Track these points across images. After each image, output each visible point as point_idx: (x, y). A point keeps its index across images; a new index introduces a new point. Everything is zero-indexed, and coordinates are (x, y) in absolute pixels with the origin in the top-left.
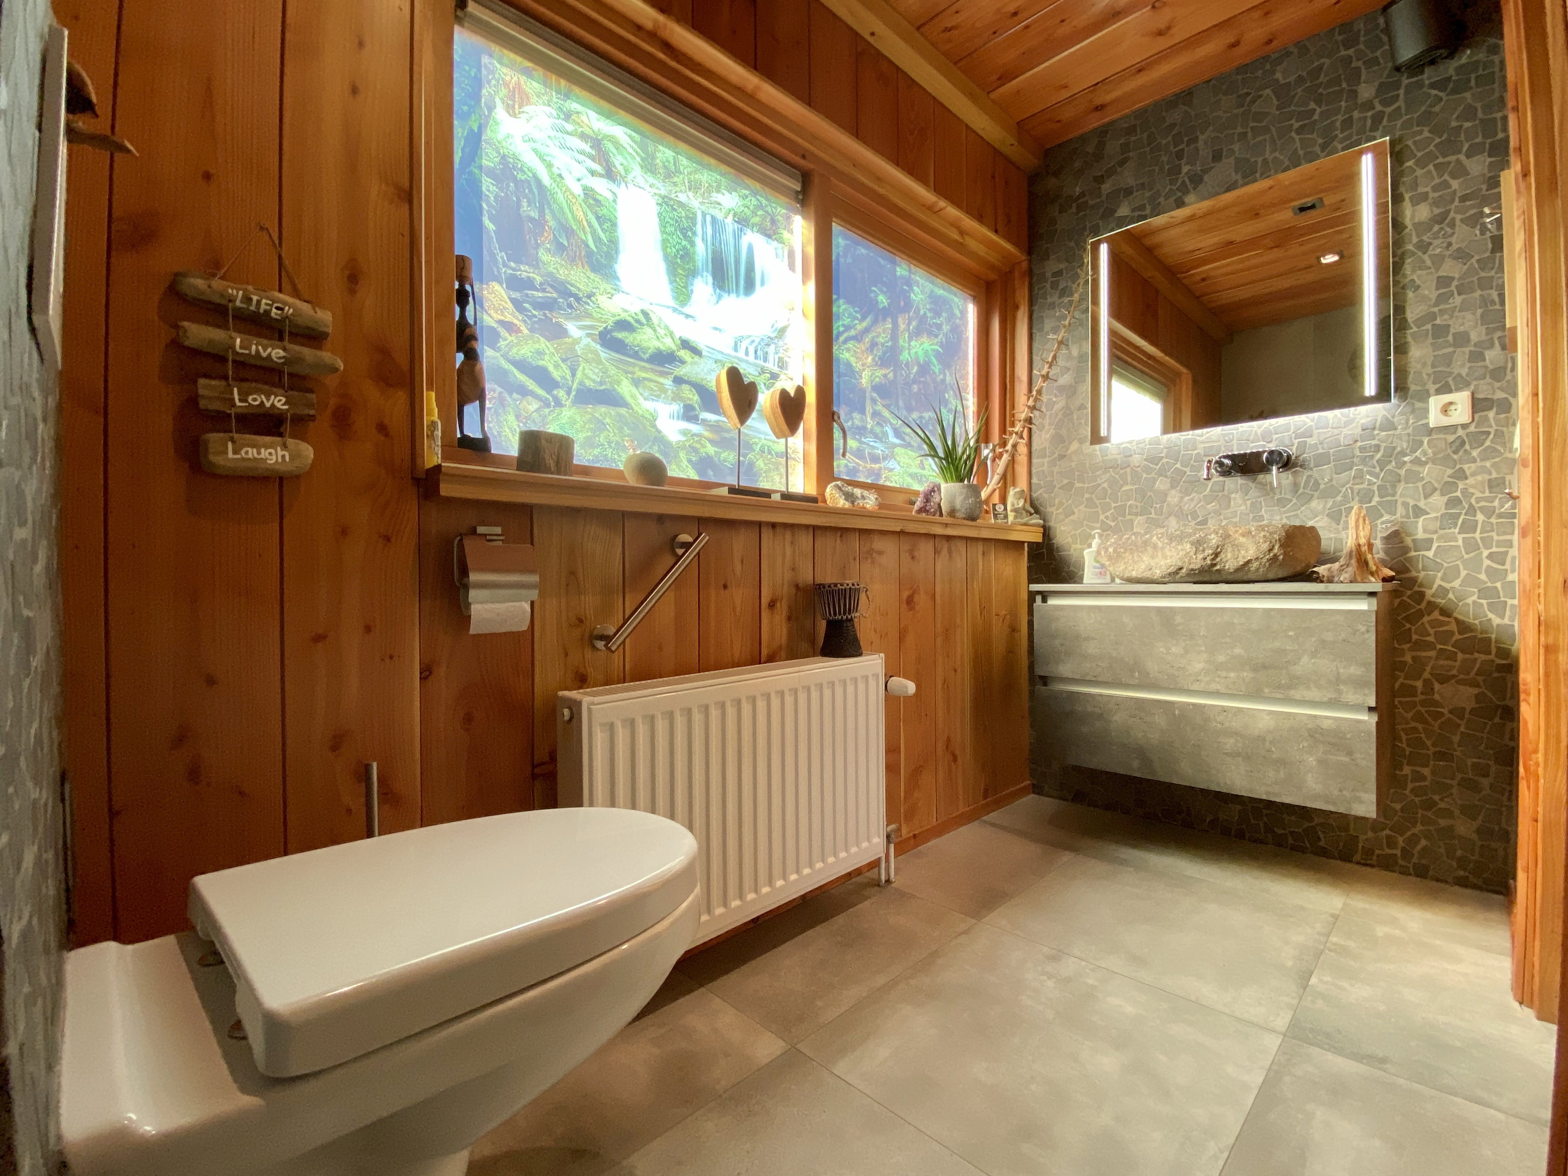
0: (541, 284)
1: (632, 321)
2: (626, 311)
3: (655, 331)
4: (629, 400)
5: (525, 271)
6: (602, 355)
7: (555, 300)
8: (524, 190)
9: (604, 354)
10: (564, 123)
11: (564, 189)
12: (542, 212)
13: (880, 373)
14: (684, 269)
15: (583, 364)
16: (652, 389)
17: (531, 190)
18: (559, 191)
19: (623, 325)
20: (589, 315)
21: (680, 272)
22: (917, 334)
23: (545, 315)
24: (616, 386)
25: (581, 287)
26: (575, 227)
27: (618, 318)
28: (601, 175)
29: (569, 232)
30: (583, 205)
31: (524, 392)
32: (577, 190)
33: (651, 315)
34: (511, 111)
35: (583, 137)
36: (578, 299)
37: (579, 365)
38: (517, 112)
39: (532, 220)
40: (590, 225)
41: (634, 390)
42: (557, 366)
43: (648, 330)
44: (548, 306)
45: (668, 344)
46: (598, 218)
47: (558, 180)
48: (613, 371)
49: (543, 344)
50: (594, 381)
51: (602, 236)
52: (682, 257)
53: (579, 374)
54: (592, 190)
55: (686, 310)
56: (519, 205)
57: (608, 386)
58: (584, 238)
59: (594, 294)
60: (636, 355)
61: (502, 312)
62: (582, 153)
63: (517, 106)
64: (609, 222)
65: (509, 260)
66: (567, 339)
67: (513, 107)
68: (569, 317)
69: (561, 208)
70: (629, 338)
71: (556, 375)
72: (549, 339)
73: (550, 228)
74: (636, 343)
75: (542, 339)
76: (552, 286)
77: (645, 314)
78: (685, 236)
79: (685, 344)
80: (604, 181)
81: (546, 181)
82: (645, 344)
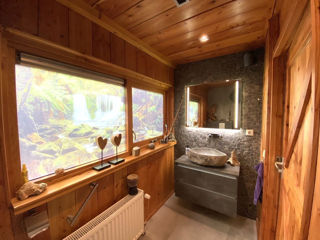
0: (50, 128)
1: (78, 128)
2: (77, 126)
3: (85, 128)
4: (78, 148)
5: (44, 126)
6: (69, 139)
7: (54, 130)
8: (43, 105)
9: (70, 139)
10: (56, 83)
11: (56, 101)
12: (49, 109)
13: (143, 117)
14: (93, 110)
15: (64, 144)
16: (85, 143)
17: (45, 104)
18: (55, 102)
19: (76, 130)
20: (65, 131)
21: (92, 111)
22: (151, 106)
23: (51, 136)
24: (74, 146)
25: (63, 125)
26: (60, 110)
27: (74, 129)
28: (68, 94)
29: (58, 112)
30: (63, 103)
31: (45, 158)
32: (61, 100)
33: (84, 125)
34: (38, 84)
35: (62, 85)
36: (61, 128)
37: (62, 145)
38: (40, 84)
39: (46, 112)
40: (65, 108)
41: (79, 145)
42: (55, 148)
43: (83, 129)
44: (53, 133)
45: (89, 130)
46: (67, 105)
47: (54, 99)
48: (73, 142)
49: (51, 143)
50: (67, 147)
51: (69, 109)
52: (93, 108)
53: (63, 147)
54: (65, 98)
55: (94, 120)
56: (41, 109)
57: (72, 147)
58: (63, 112)
59: (66, 125)
60: (80, 136)
61: (37, 139)
62: (62, 90)
63: (40, 82)
64: (70, 106)
65: (38, 125)
66: (59, 140)
67: (38, 83)
68: (59, 134)
69: (56, 106)
70: (77, 133)
71: (55, 150)
72: (52, 142)
73: (52, 112)
74: (80, 133)
75: (50, 142)
76: (53, 128)
77: (83, 125)
78: (93, 102)
79: (94, 128)
80: (69, 95)
81: (50, 100)
82: (82, 132)
